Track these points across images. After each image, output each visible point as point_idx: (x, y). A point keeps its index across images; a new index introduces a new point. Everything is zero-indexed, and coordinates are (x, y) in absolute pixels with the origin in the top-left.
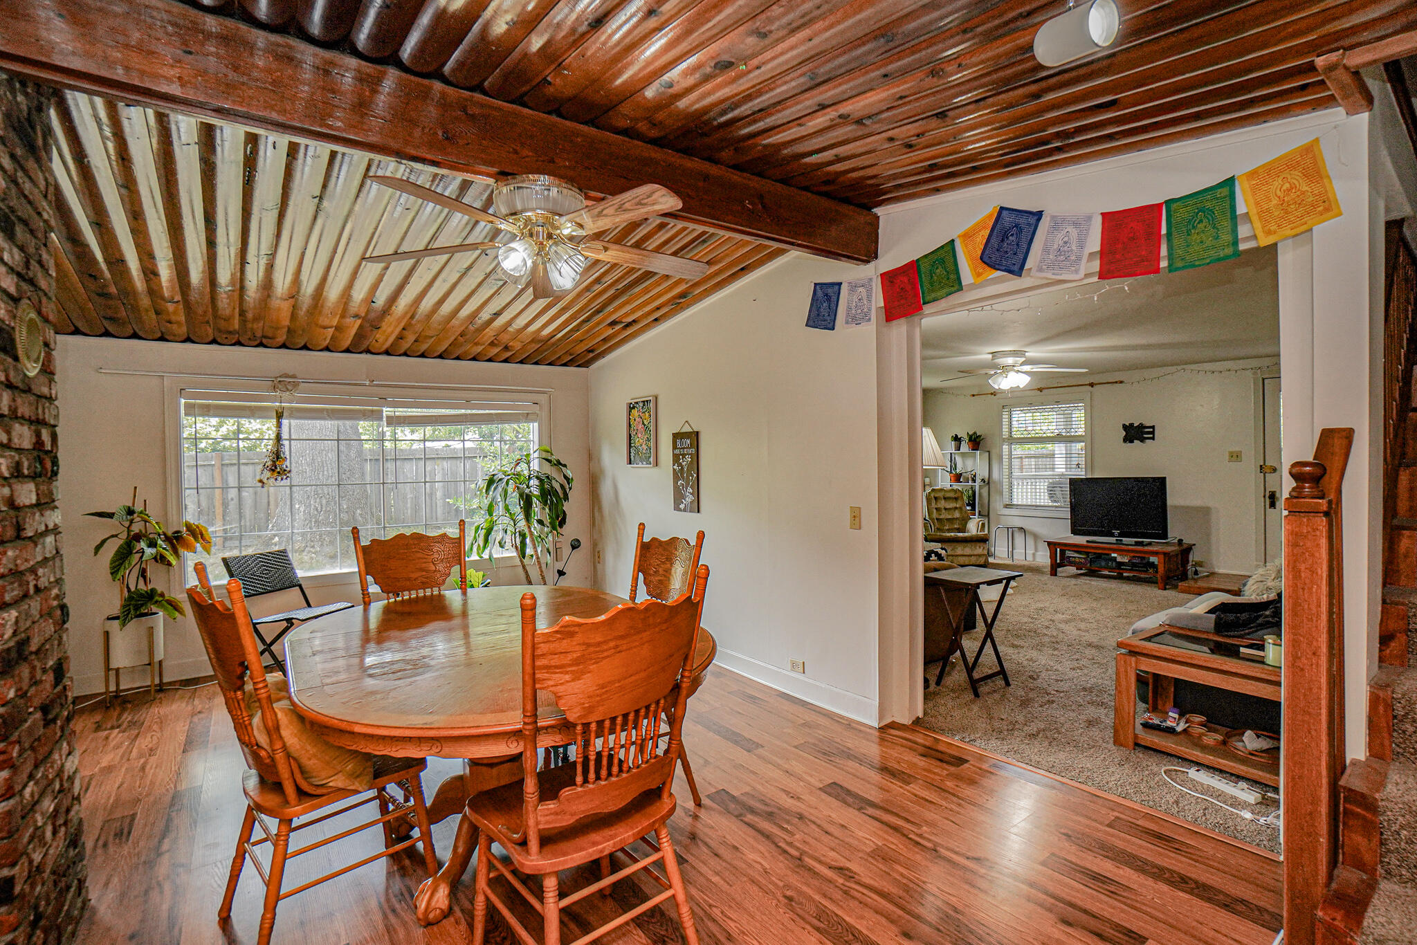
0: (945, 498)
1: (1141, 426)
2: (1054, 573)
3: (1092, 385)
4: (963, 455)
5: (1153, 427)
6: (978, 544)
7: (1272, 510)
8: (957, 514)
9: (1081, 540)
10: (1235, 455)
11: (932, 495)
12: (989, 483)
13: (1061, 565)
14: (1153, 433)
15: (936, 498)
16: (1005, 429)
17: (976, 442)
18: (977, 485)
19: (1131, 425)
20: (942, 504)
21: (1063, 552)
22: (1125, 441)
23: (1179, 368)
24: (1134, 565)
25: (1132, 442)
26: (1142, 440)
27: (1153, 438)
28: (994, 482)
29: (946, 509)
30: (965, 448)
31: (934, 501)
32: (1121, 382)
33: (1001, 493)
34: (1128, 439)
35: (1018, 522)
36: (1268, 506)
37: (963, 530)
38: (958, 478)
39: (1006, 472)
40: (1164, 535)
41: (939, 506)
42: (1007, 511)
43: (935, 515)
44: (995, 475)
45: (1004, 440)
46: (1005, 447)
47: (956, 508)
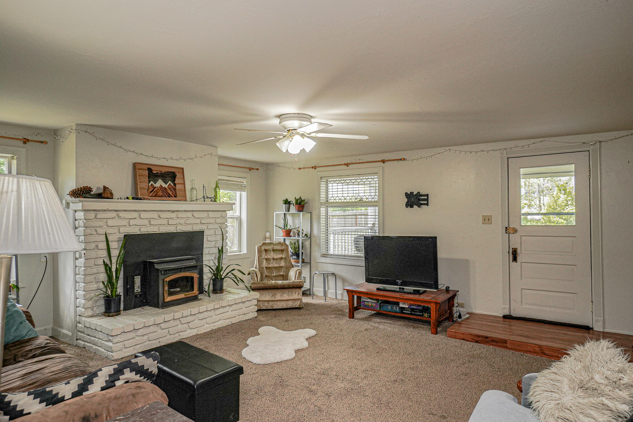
0: (273, 250)
1: (419, 194)
2: (352, 316)
3: (383, 161)
4: (293, 215)
5: (427, 195)
6: (294, 290)
7: (514, 263)
8: (283, 264)
9: (373, 287)
10: (487, 220)
11: (263, 248)
12: (310, 238)
13: (357, 309)
14: (427, 200)
15: (266, 250)
16: (323, 195)
17: (301, 205)
18: (301, 239)
19: (412, 193)
20: (272, 255)
21: (359, 298)
22: (407, 206)
23: (447, 148)
24: (412, 310)
25: (412, 206)
26: (419, 205)
27: (427, 204)
28: (314, 237)
29: (274, 259)
30: (293, 209)
31: (264, 253)
32: (404, 159)
33: (319, 246)
34: (409, 205)
35: (331, 269)
36: (511, 260)
37: (285, 277)
38: (288, 233)
39: (323, 229)
40: (435, 285)
41: (269, 257)
42: (323, 260)
43: (265, 264)
44: (315, 232)
45: (321, 204)
46: (323, 210)
47: (282, 258)
